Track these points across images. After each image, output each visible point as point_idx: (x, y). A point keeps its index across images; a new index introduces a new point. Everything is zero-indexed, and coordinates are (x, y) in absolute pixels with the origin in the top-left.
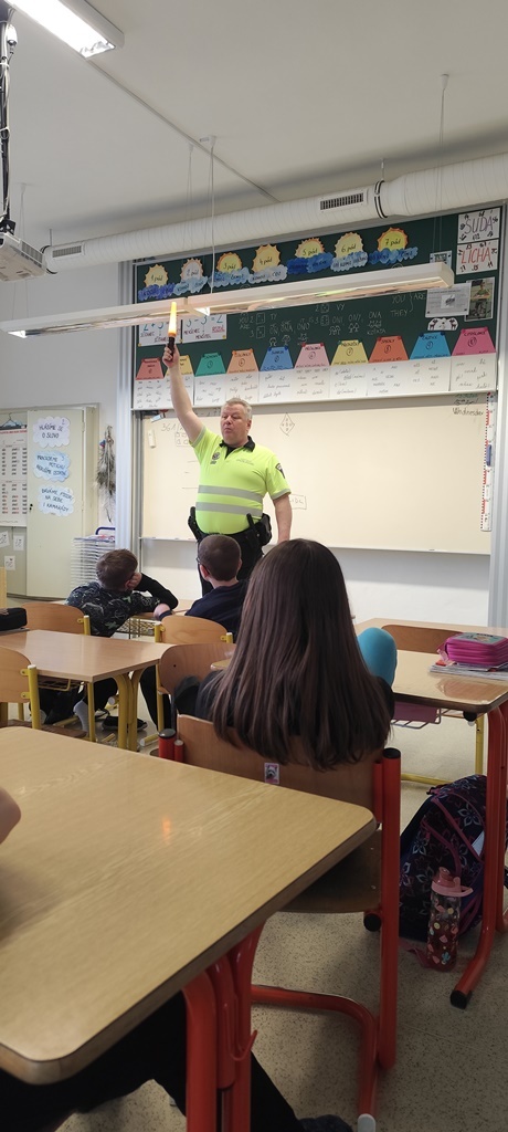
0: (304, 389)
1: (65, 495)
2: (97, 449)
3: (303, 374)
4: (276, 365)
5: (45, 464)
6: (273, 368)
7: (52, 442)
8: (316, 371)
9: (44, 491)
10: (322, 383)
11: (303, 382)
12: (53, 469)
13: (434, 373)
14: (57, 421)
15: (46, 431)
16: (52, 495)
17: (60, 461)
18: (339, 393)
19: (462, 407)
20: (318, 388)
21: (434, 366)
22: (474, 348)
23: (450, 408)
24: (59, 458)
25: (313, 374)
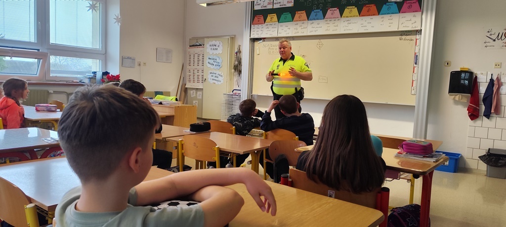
0: (328, 28)
1: (220, 75)
2: (234, 55)
3: (328, 22)
4: (316, 18)
5: (211, 61)
6: (314, 19)
7: (215, 52)
8: (334, 20)
9: (211, 73)
10: (337, 26)
11: (328, 25)
12: (215, 64)
13: (391, 21)
14: (217, 43)
15: (212, 47)
16: (214, 75)
17: (218, 61)
18: (345, 30)
19: (403, 37)
20: (335, 28)
21: (391, 18)
22: (410, 10)
23: (398, 37)
24: (218, 59)
25: (333, 22)
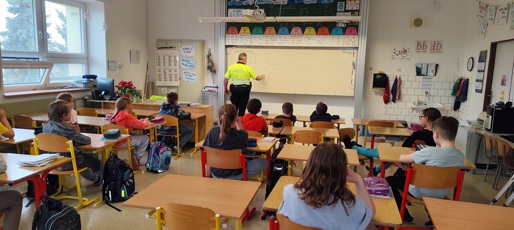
0: (294, 42)
1: (193, 74)
3: (293, 37)
4: (283, 33)
5: (185, 63)
6: (282, 34)
7: (188, 54)
9: (185, 73)
10: (300, 40)
11: (293, 39)
12: (188, 65)
13: (339, 40)
14: (190, 47)
15: (185, 50)
16: (188, 74)
18: (306, 44)
19: (345, 51)
20: (299, 42)
21: (338, 38)
22: (351, 33)
23: (342, 51)
24: (191, 61)
25: (297, 37)
